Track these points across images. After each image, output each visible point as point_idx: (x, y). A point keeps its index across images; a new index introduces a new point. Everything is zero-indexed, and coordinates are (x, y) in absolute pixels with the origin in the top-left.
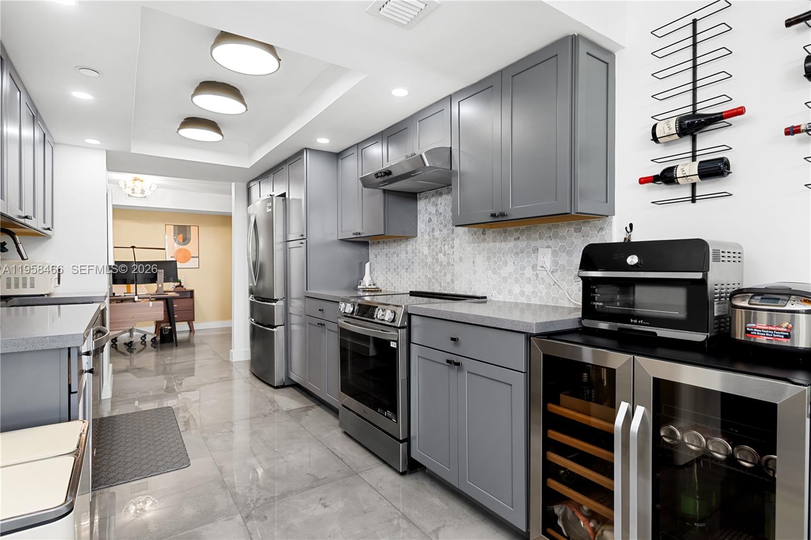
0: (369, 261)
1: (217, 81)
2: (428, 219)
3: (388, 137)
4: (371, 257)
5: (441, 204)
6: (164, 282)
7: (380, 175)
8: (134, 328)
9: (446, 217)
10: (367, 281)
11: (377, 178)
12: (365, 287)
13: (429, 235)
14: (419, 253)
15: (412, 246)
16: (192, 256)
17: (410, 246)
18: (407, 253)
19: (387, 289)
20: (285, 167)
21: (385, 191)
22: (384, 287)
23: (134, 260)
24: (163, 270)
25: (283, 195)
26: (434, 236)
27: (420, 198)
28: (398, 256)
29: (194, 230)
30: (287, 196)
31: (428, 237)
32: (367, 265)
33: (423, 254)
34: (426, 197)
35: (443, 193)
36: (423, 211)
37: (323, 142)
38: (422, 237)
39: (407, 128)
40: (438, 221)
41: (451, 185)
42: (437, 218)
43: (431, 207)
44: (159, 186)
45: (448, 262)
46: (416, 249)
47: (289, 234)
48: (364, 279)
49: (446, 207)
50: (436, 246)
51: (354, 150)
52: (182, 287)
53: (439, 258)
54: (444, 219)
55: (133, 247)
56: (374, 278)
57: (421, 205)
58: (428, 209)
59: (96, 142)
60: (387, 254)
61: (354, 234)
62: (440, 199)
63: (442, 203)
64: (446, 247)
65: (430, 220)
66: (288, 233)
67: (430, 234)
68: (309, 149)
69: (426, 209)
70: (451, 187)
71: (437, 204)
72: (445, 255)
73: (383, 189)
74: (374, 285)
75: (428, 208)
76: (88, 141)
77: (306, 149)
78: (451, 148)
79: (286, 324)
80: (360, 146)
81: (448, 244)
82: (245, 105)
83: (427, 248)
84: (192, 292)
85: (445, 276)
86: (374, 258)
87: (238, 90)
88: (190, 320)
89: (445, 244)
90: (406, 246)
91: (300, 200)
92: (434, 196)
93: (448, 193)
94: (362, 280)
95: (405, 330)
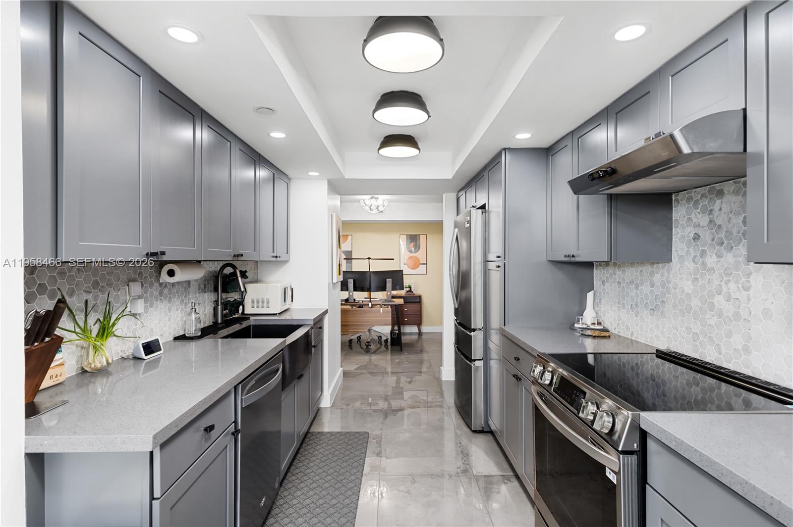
0: (593, 290)
1: (395, 90)
2: (692, 235)
3: (617, 114)
4: (597, 283)
5: (720, 209)
6: (392, 290)
7: (596, 176)
8: (372, 328)
9: (732, 234)
10: (588, 317)
11: (592, 180)
12: (585, 326)
13: (694, 261)
14: (675, 289)
15: (662, 275)
16: (421, 262)
17: (659, 274)
18: (652, 286)
19: (619, 332)
20: (486, 173)
21: (611, 197)
22: (615, 329)
23: (368, 270)
24: (391, 280)
25: (483, 207)
26: (704, 264)
27: (677, 200)
28: (637, 288)
29: (422, 238)
30: (487, 208)
31: (692, 264)
32: (590, 295)
33: (683, 291)
34: (689, 199)
35: (726, 192)
36: (683, 221)
37: (524, 137)
38: (680, 263)
39: (649, 92)
40: (713, 240)
41: (745, 176)
42: (713, 234)
43: (699, 216)
44: (390, 201)
45: (737, 315)
46: (669, 282)
47: (489, 253)
48: (584, 315)
49: (730, 215)
50: (709, 282)
51: (568, 142)
52: (412, 292)
53: (716, 303)
54: (726, 237)
55: (369, 258)
56: (601, 314)
57: (679, 212)
58: (693, 219)
59: (317, 174)
60: (619, 283)
61: (565, 256)
62: (718, 202)
63: (723, 209)
64: (732, 286)
65: (697, 237)
66: (487, 252)
67: (696, 260)
68: (509, 149)
69: (690, 219)
70: (743, 179)
71: (711, 211)
72: (728, 300)
73: (608, 194)
74: (599, 324)
75: (693, 216)
76: (311, 173)
77: (505, 149)
78: (745, 110)
79: (486, 358)
80: (578, 133)
81: (737, 282)
82: (427, 112)
83: (690, 282)
84: (420, 297)
85: (729, 334)
86: (600, 285)
87: (419, 95)
88: (419, 324)
89: (729, 281)
90: (652, 274)
91: (499, 212)
92: (706, 197)
93: (736, 192)
94: (582, 315)
95: (634, 457)
